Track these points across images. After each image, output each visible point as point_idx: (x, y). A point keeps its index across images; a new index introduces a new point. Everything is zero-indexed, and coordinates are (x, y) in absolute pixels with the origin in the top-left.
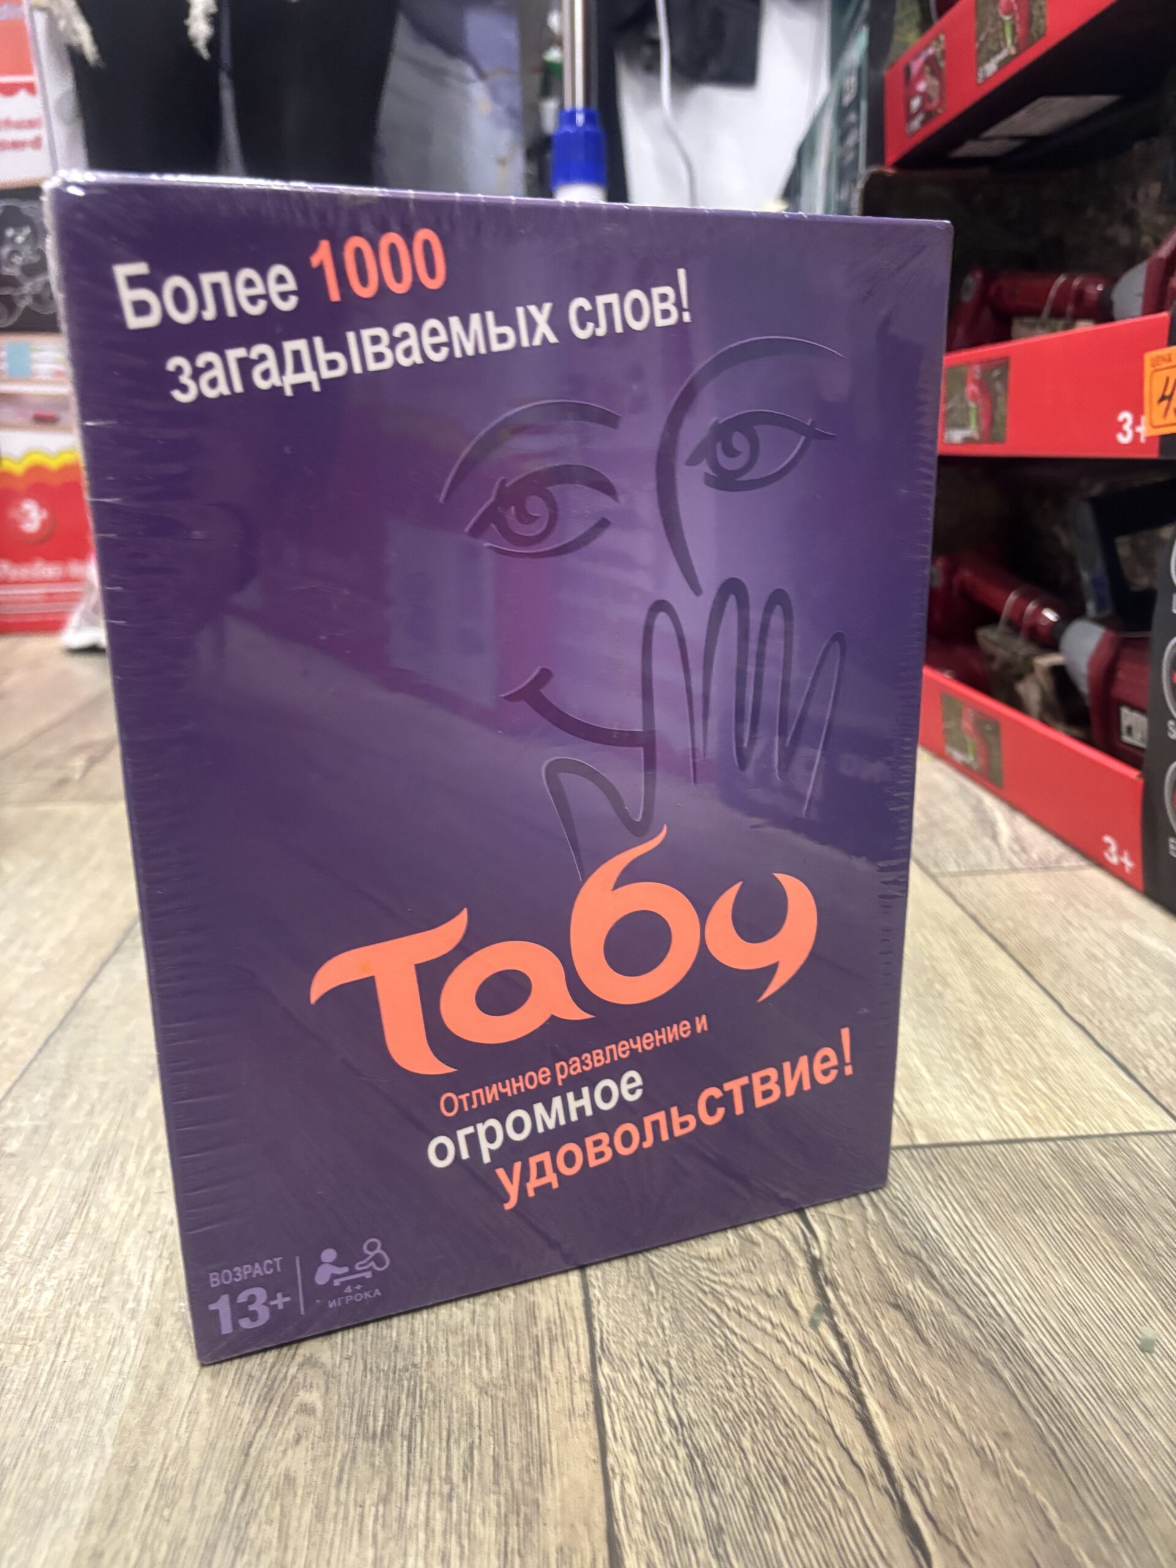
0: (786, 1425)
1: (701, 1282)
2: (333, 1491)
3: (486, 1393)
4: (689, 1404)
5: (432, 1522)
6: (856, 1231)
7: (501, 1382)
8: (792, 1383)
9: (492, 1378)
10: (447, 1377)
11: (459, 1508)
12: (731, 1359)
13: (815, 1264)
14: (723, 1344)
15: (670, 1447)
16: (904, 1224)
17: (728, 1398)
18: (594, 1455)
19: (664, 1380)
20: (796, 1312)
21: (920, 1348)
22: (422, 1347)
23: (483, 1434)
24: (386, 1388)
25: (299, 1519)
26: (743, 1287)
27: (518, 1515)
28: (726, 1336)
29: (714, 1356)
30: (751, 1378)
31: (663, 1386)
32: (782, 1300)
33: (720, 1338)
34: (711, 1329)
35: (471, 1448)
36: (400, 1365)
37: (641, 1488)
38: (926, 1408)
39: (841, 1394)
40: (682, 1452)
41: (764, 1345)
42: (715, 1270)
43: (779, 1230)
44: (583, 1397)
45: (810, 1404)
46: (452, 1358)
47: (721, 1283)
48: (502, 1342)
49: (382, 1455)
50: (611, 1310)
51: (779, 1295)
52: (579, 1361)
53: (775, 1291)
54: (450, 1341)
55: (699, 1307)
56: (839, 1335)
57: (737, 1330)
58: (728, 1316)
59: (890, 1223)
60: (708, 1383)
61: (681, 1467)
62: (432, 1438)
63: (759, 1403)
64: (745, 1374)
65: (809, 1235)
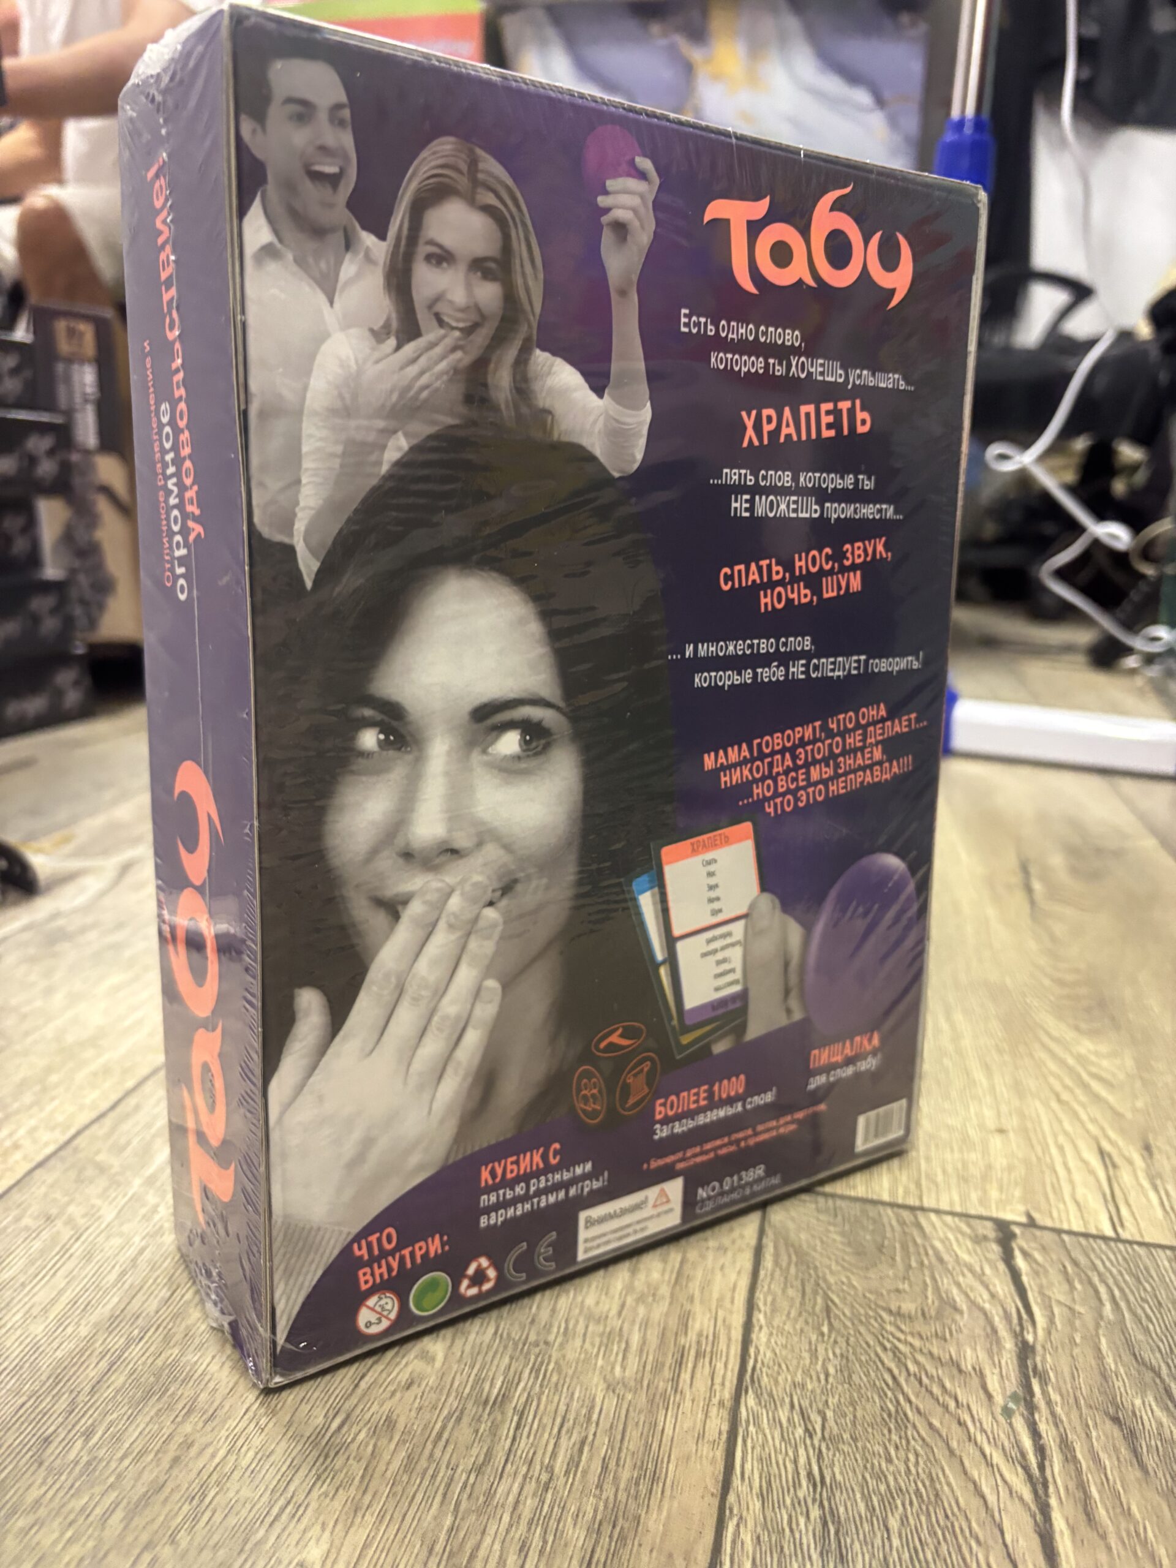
0: (947, 1517)
1: (883, 1337)
2: (429, 1446)
3: (614, 1391)
4: (836, 1463)
5: (521, 1506)
6: (1084, 1325)
7: (632, 1383)
8: (965, 1473)
9: (623, 1378)
10: (577, 1363)
11: (554, 1502)
12: (898, 1427)
13: (1025, 1351)
14: (892, 1409)
15: (803, 1503)
16: (1147, 1331)
17: (884, 1468)
18: (715, 1488)
19: (814, 1429)
20: (990, 1397)
21: (1133, 1473)
22: (559, 1327)
23: (599, 1431)
24: (511, 1358)
25: (388, 1464)
26: (931, 1354)
27: (614, 1527)
28: (898, 1402)
29: (879, 1420)
31: (811, 1437)
32: (975, 1381)
33: (891, 1401)
34: (882, 1389)
35: (583, 1443)
36: (532, 1338)
37: (758, 1538)
38: (1127, 1542)
39: (1021, 1499)
40: (815, 1513)
41: (941, 1423)
42: (903, 1327)
43: (990, 1303)
44: (718, 1423)
45: (982, 1501)
46: (587, 1345)
47: (906, 1342)
48: (644, 1343)
49: (489, 1424)
50: (773, 1341)
51: (973, 1375)
52: (723, 1384)
53: (970, 1367)
54: (590, 1328)
55: (875, 1362)
56: (1035, 1434)
57: (913, 1398)
58: (907, 1381)
59: (1129, 1326)
60: (864, 1448)
61: (811, 1528)
62: (545, 1421)
63: (920, 1485)
64: (911, 1448)
65: (1025, 1316)
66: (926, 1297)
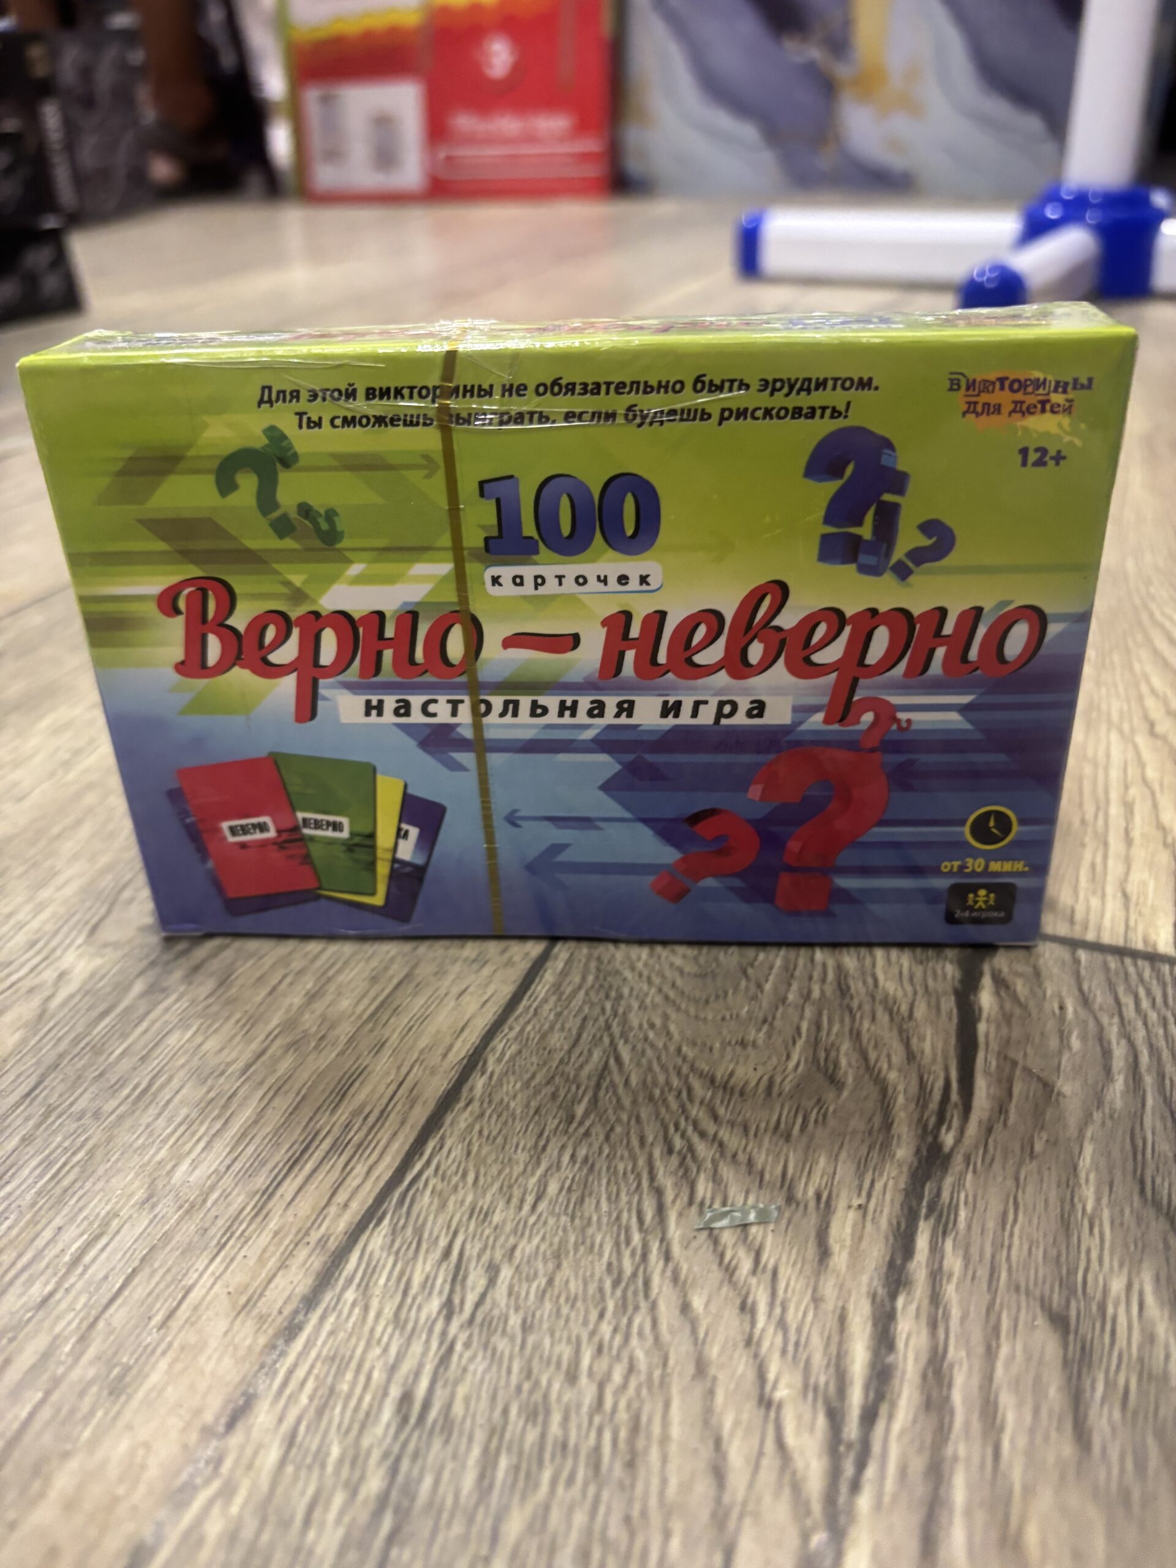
0: (628, 1519)
1: (677, 1126)
4: (469, 1378)
12: (623, 1306)
13: (930, 1161)
15: (359, 1462)
17: (554, 1396)
19: (462, 1302)
26: (750, 1163)
29: (592, 1288)
30: (631, 1369)
31: (449, 1318)
32: (812, 1220)
34: (628, 1229)
40: (374, 1483)
41: (708, 1303)
42: (721, 1111)
43: (900, 1070)
45: (715, 1485)
51: (812, 1204)
53: (811, 1192)
56: (883, 1340)
60: (537, 1346)
61: (346, 1521)
63: (607, 1436)
64: (625, 1356)
65: (955, 1096)
66: (788, 1057)
